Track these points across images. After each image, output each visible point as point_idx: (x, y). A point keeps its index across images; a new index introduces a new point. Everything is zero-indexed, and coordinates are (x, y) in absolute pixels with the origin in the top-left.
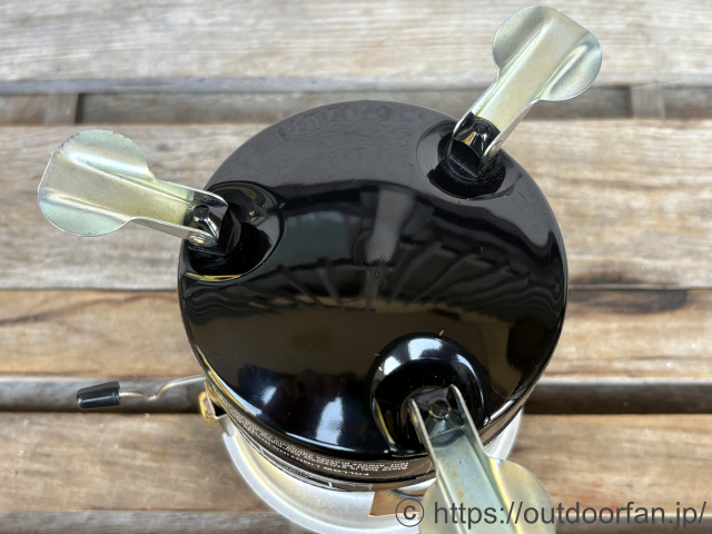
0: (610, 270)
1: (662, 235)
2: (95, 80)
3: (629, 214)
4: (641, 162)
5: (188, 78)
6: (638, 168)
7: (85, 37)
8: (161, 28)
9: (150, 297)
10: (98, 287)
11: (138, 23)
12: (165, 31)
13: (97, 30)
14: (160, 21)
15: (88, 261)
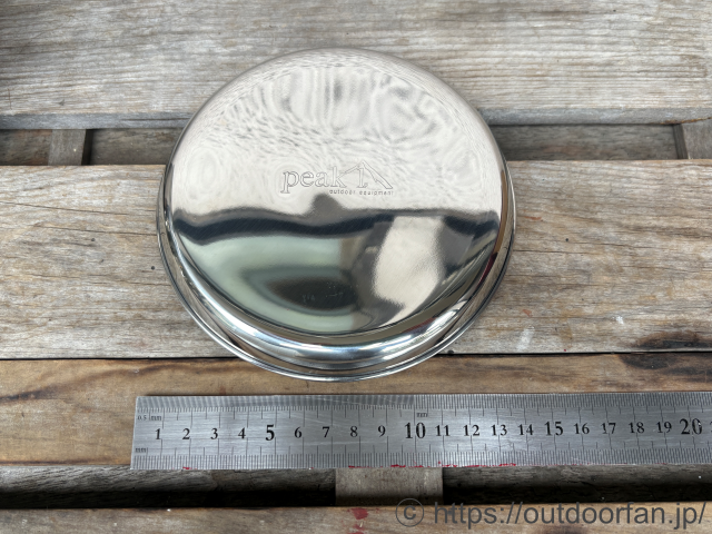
0: (685, 329)
2: (105, 115)
7: (91, 67)
8: (177, 57)
9: (168, 367)
10: (108, 355)
11: (151, 51)
12: (181, 60)
13: (106, 59)
14: (175, 49)
15: (96, 324)
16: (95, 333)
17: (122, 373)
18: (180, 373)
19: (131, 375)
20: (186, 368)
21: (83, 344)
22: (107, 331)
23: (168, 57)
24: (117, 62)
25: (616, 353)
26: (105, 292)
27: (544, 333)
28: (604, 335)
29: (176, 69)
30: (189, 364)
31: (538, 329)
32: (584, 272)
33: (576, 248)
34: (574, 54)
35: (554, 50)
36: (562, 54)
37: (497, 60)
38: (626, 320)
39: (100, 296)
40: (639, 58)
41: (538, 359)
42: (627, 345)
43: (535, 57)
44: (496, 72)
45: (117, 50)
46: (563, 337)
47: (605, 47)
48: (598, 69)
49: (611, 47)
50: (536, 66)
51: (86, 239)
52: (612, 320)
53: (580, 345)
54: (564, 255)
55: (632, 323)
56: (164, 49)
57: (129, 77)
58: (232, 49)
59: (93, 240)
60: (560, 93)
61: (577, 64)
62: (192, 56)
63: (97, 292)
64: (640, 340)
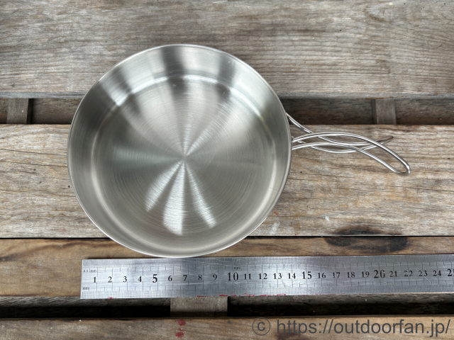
0: (362, 224)
1: (393, 202)
3: (374, 188)
7: (30, 62)
8: (81, 57)
9: (78, 244)
10: (46, 236)
11: (65, 52)
12: (83, 59)
13: (38, 58)
14: (80, 52)
15: (39, 218)
16: (38, 224)
17: (54, 247)
18: (85, 247)
19: (58, 248)
20: (88, 244)
21: (32, 230)
22: (44, 223)
23: (76, 57)
24: (44, 60)
25: (324, 237)
26: (43, 200)
27: (285, 225)
28: (318, 227)
29: (80, 65)
30: (89, 242)
31: (281, 223)
32: (309, 191)
33: (306, 177)
34: (315, 58)
35: (304, 55)
36: (308, 58)
37: (269, 61)
38: (330, 218)
39: (40, 202)
40: (352, 61)
41: (281, 240)
42: (330, 233)
43: (291, 60)
44: (268, 70)
45: (45, 52)
46: (295, 228)
47: (333, 54)
48: (328, 67)
49: (337, 54)
50: (291, 66)
51: (31, 169)
52: (322, 218)
53: (304, 232)
54: (299, 181)
55: (333, 221)
56: (73, 52)
57: (52, 69)
58: (113, 52)
59: (35, 170)
60: (304, 83)
61: (316, 65)
62: (90, 56)
63: (38, 200)
64: (337, 230)
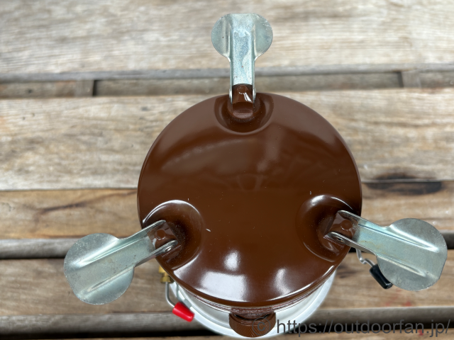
0: (398, 171)
1: (425, 152)
2: (105, 72)
3: (407, 141)
4: (411, 112)
5: (157, 70)
6: (409, 115)
8: (140, 43)
10: (112, 187)
11: (127, 40)
13: (104, 45)
14: (139, 39)
16: (104, 177)
17: (119, 195)
19: (123, 196)
21: (98, 182)
22: (110, 176)
23: (136, 43)
24: (109, 46)
25: (364, 182)
34: (344, 37)
35: (334, 36)
36: (338, 37)
37: (304, 41)
38: (368, 167)
39: (106, 159)
40: (377, 39)
43: (324, 39)
44: (304, 48)
45: (110, 40)
48: (356, 44)
49: (363, 34)
50: (324, 44)
52: (361, 167)
55: (372, 169)
56: (134, 39)
58: (169, 38)
61: (345, 43)
62: (149, 42)
64: (376, 176)
